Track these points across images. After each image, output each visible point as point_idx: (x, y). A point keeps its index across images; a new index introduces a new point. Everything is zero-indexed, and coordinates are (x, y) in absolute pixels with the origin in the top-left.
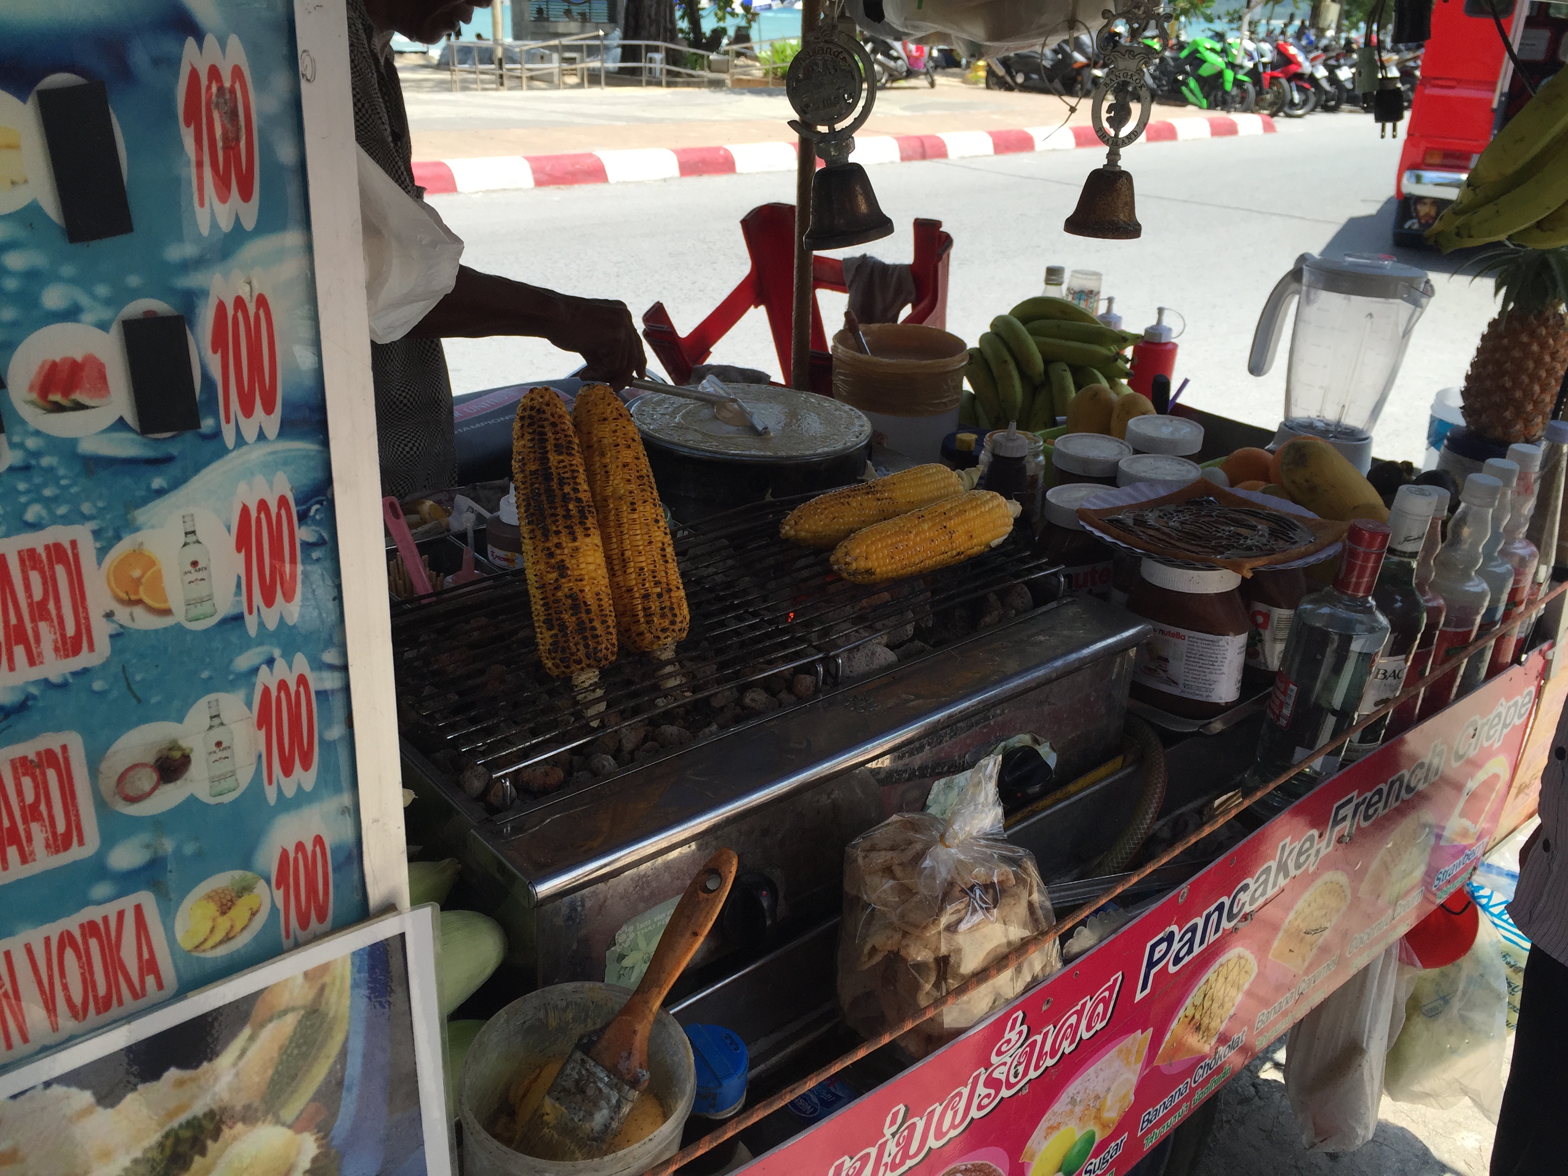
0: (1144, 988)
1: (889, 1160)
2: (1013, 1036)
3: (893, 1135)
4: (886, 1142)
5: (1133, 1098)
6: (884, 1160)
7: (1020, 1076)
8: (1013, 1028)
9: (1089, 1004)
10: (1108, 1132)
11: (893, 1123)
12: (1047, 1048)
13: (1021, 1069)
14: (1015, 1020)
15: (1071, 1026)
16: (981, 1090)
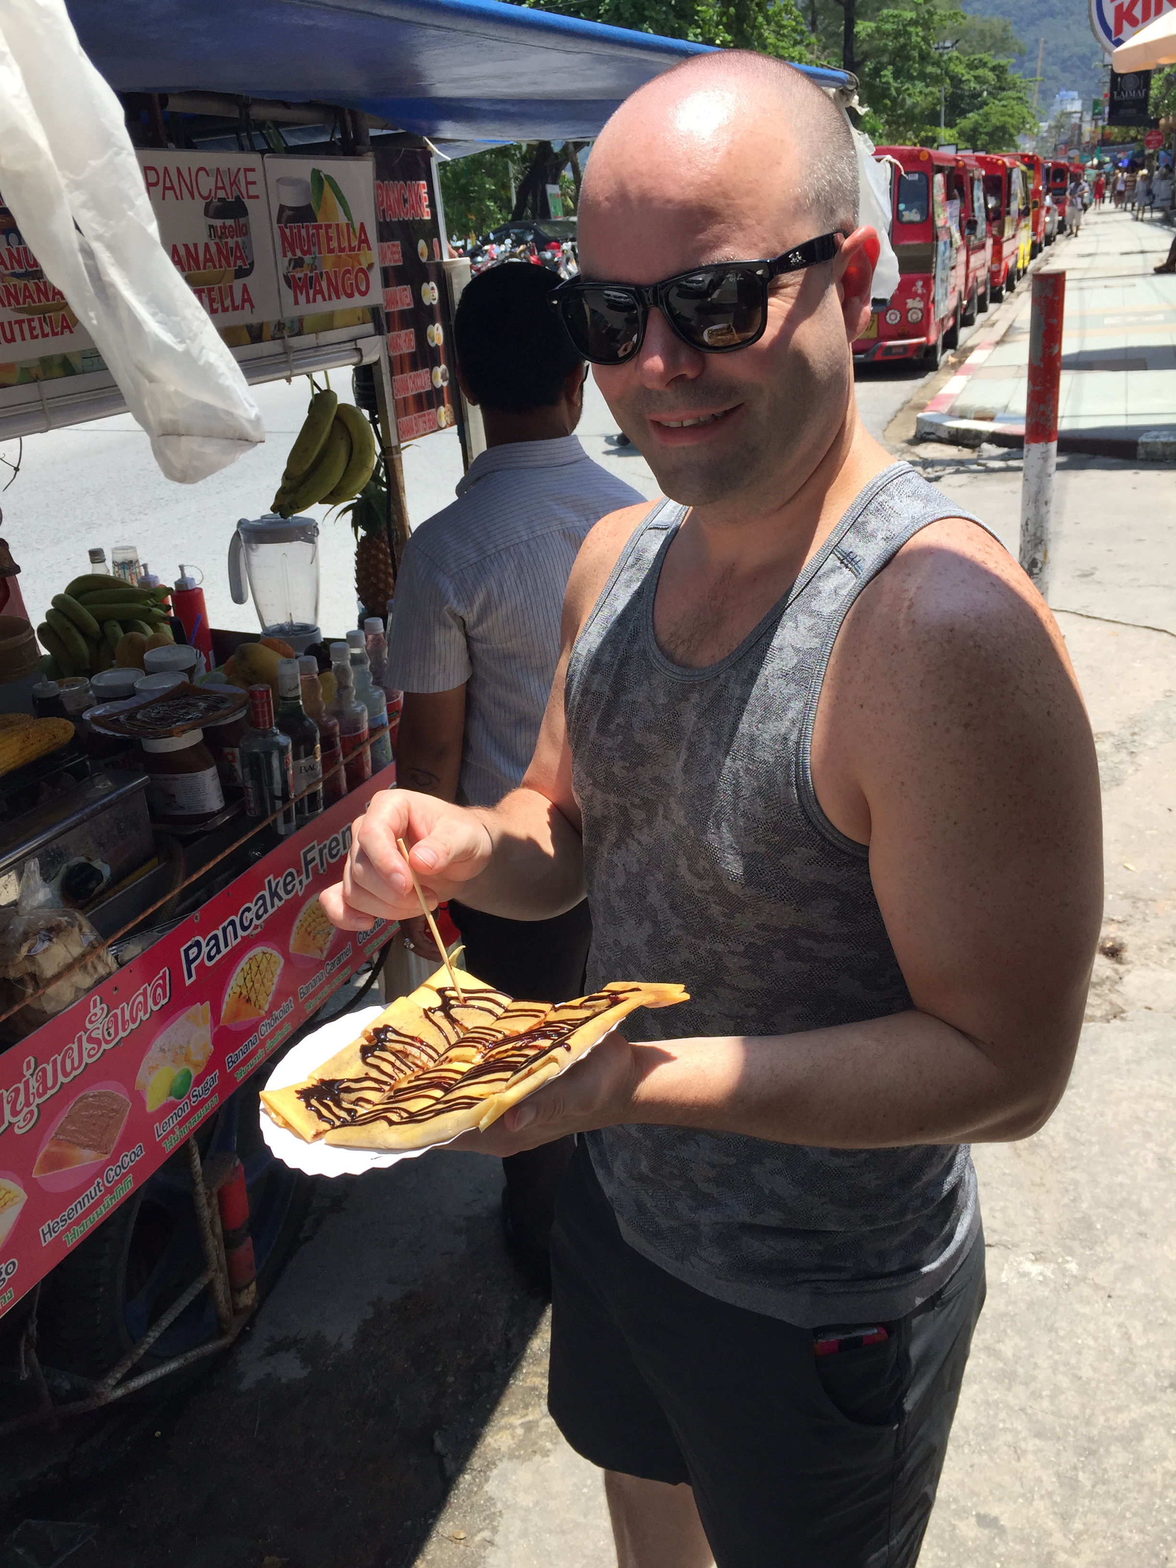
0: (190, 976)
1: (35, 1091)
2: (97, 1010)
3: (32, 1075)
4: (28, 1080)
5: (212, 1047)
6: (31, 1091)
7: (113, 1036)
8: (95, 1007)
9: (149, 989)
10: (200, 1070)
11: (29, 1068)
12: (127, 1017)
13: (112, 1031)
14: (95, 1001)
15: (140, 1002)
16: (86, 1045)
